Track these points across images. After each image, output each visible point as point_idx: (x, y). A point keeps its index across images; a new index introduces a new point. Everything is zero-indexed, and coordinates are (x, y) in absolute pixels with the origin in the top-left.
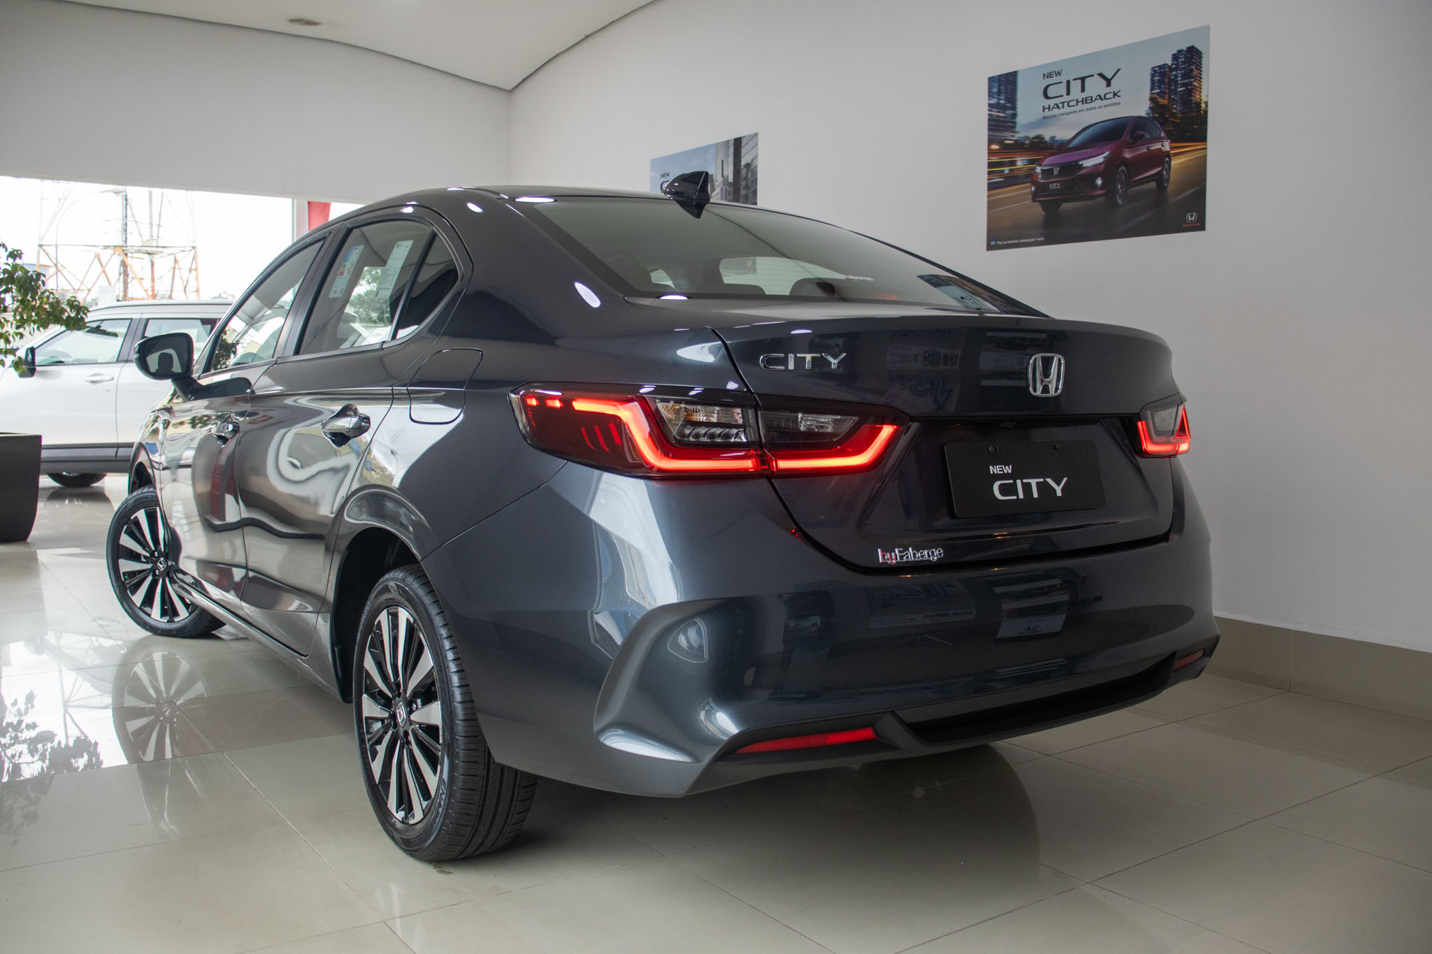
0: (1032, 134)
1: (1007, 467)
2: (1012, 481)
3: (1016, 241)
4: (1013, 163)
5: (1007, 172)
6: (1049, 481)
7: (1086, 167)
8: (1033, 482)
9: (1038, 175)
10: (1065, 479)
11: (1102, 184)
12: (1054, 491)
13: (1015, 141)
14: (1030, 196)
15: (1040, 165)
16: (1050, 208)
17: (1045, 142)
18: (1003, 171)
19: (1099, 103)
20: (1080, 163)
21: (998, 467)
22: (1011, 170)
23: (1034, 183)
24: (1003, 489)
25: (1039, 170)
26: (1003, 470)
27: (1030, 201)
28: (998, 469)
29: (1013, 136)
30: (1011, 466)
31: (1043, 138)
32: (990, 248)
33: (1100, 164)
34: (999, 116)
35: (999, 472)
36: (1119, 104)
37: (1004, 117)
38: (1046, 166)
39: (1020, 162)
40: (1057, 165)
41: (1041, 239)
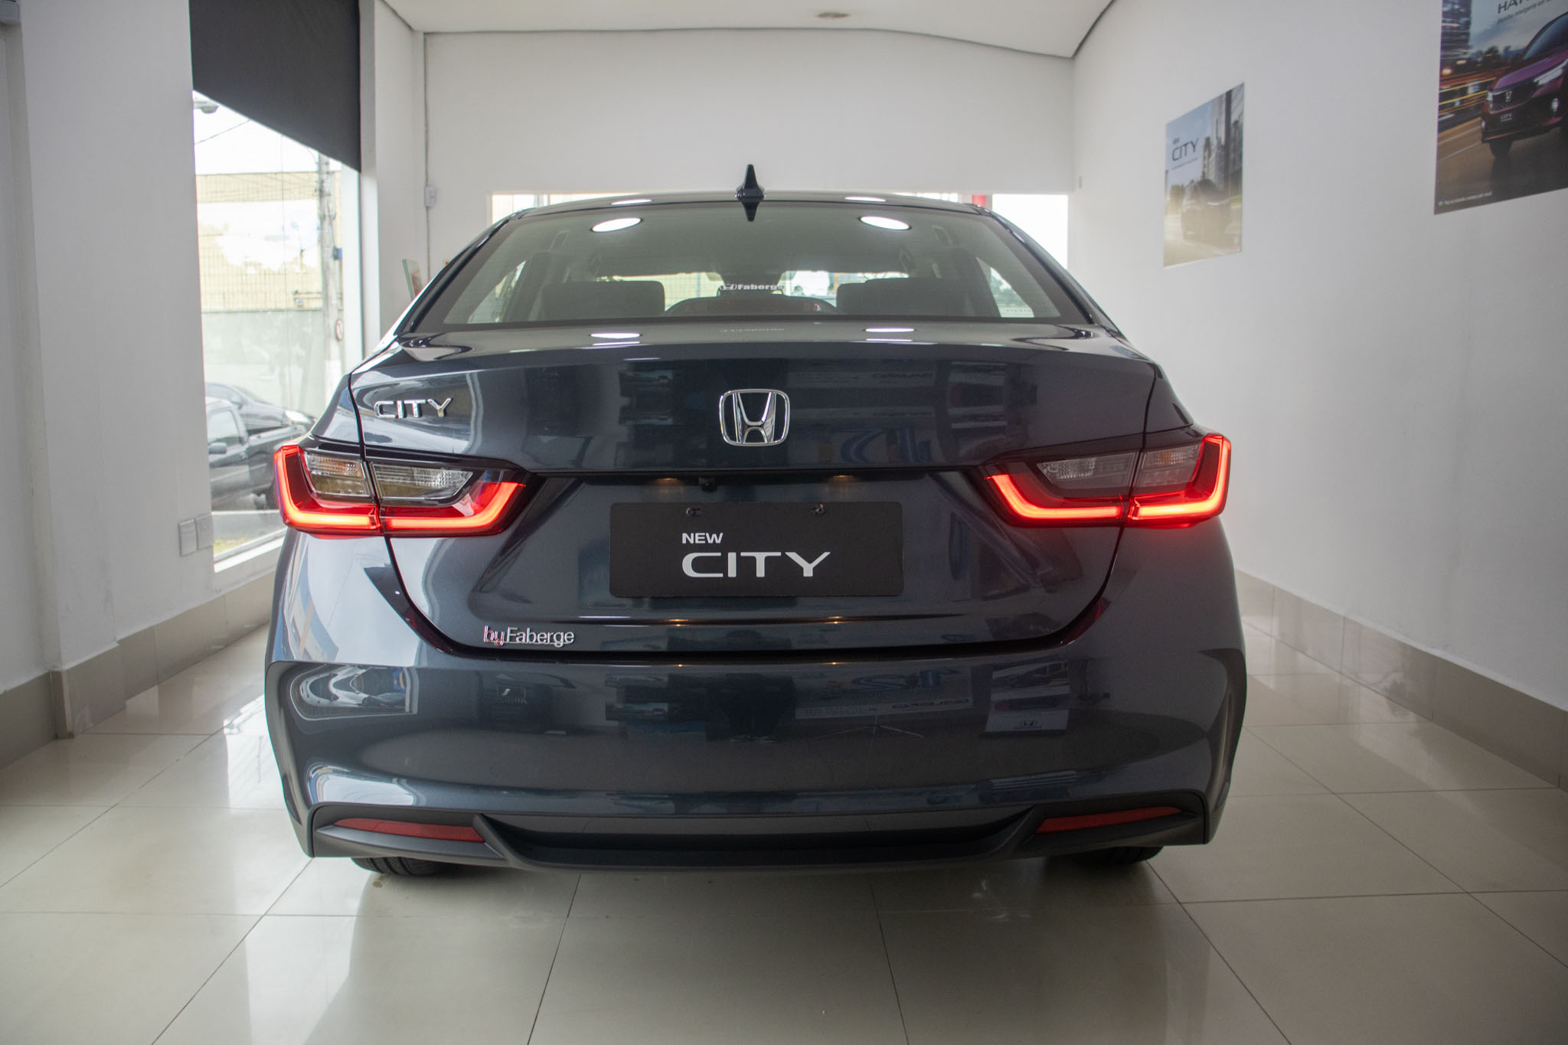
0: (1485, 49)
1: (714, 536)
2: (719, 554)
3: (1463, 199)
4: (1464, 91)
5: (1457, 104)
6: (794, 556)
7: (1542, 86)
8: (760, 557)
9: (1488, 105)
10: (826, 554)
11: (1558, 108)
12: (801, 569)
13: (1468, 60)
14: (1480, 135)
15: (1491, 90)
16: (1501, 147)
17: (1499, 56)
18: (1453, 104)
20: (1535, 80)
21: (697, 535)
22: (1462, 102)
23: (1485, 116)
24: (697, 565)
25: (1490, 97)
26: (706, 540)
27: (1480, 142)
28: (697, 538)
29: (1465, 53)
30: (721, 535)
31: (1497, 51)
32: (1439, 210)
33: (1558, 79)
34: (1452, 28)
35: (697, 542)
37: (1458, 28)
38: (1498, 90)
39: (1472, 89)
40: (1507, 87)
41: (1489, 194)
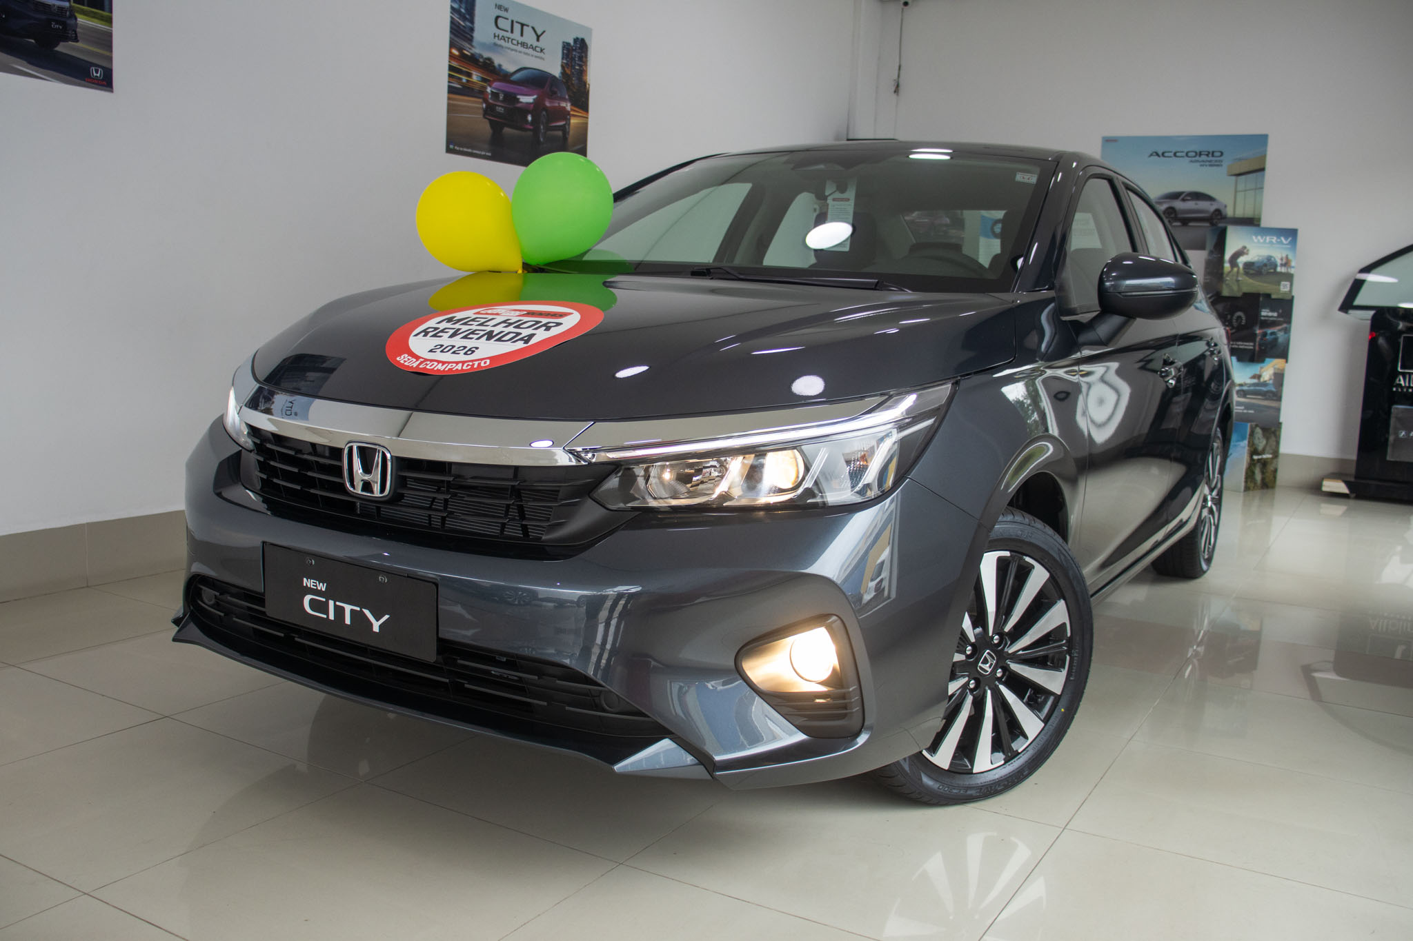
0: (486, 55)
3: (470, 150)
4: (469, 75)
5: (464, 81)
7: (521, 102)
9: (488, 96)
11: (532, 120)
13: (472, 54)
14: (481, 111)
15: (490, 86)
16: (496, 127)
17: (494, 66)
18: (460, 79)
19: (530, 51)
20: (518, 97)
22: (468, 81)
23: (485, 101)
25: (489, 90)
27: (482, 116)
29: (470, 49)
31: (493, 63)
32: (449, 149)
33: (531, 104)
34: (459, 23)
36: (543, 59)
37: (463, 26)
38: (494, 88)
39: (476, 77)
40: (503, 91)
41: (489, 154)
